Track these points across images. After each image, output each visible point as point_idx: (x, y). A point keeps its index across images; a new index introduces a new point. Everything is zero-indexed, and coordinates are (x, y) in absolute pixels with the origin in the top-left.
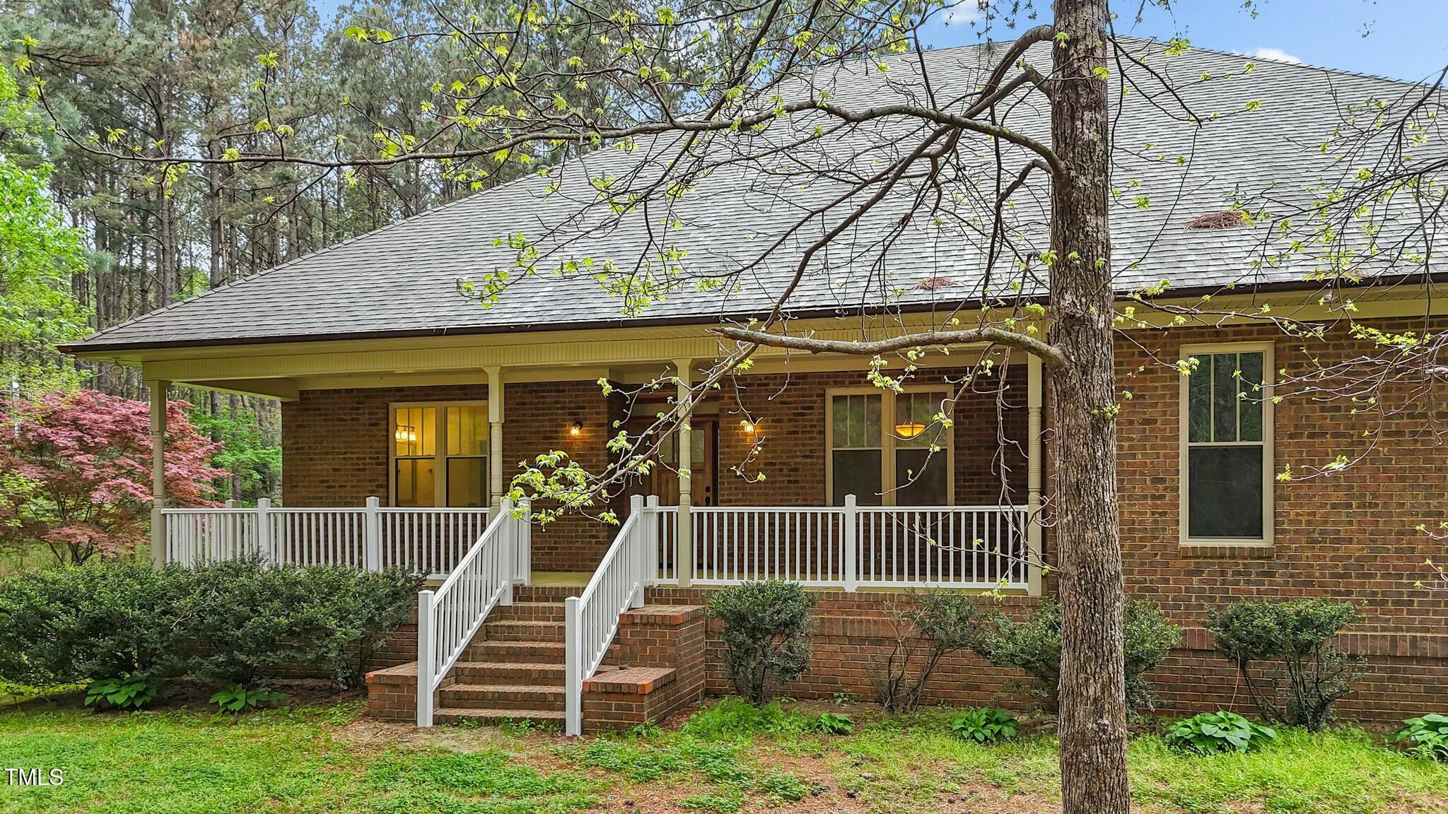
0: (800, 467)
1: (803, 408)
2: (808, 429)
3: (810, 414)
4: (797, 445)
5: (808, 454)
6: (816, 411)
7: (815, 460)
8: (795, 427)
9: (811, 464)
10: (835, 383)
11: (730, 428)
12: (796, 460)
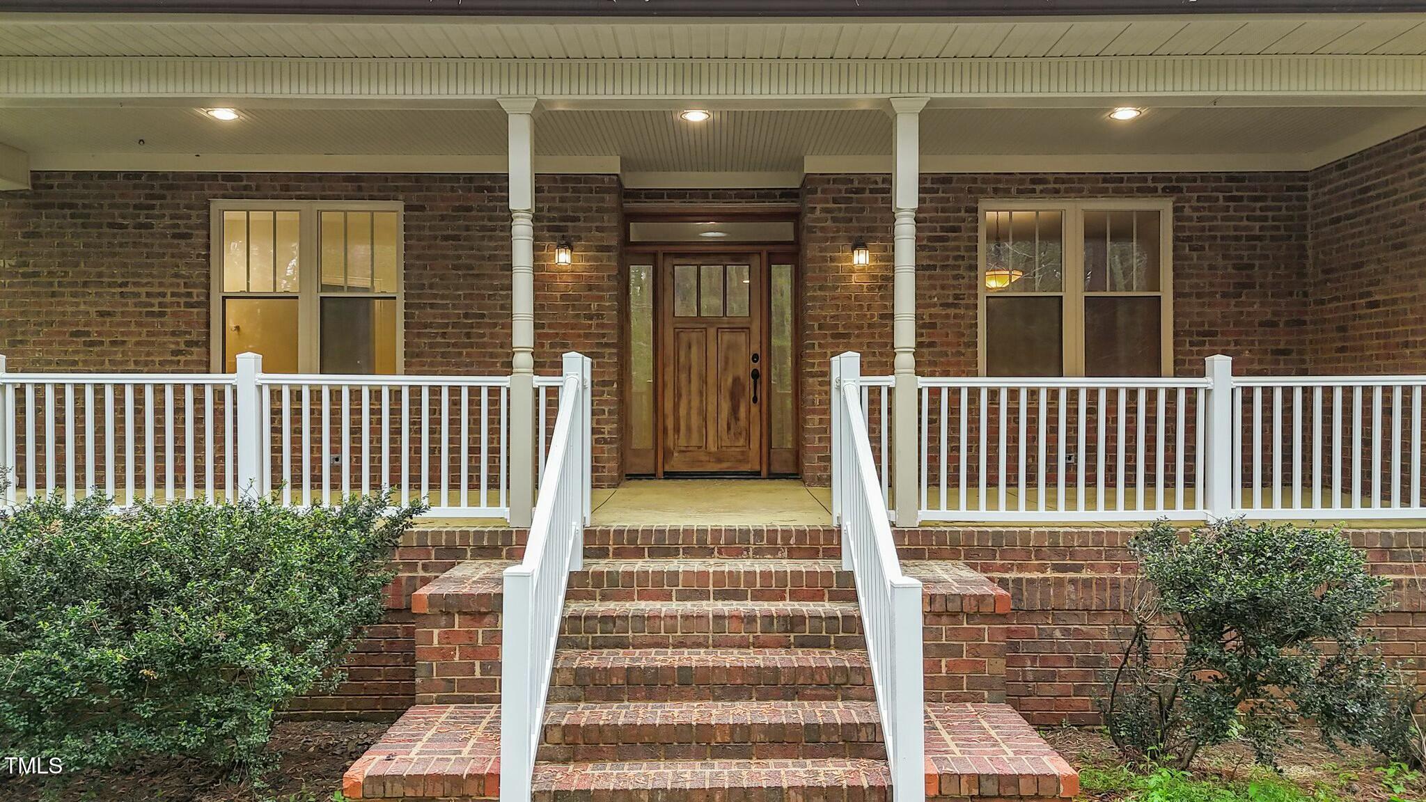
0: (938, 321)
1: (943, 229)
2: (951, 262)
3: (955, 239)
4: (934, 287)
5: (951, 300)
6: (964, 234)
7: (962, 311)
8: (930, 258)
9: (956, 317)
10: (996, 190)
11: (824, 259)
12: (933, 311)
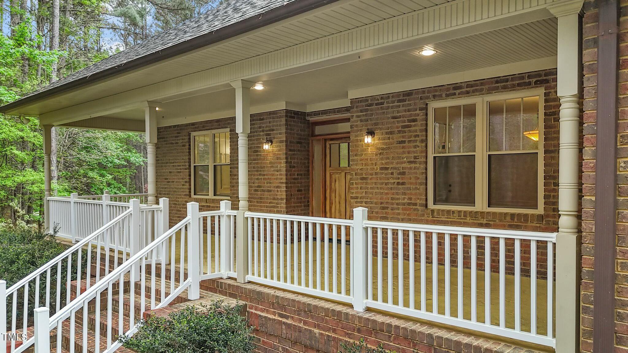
0: (407, 171)
1: (409, 121)
2: (413, 139)
3: (415, 126)
4: (404, 153)
5: (412, 160)
6: (419, 123)
7: (418, 165)
8: (403, 137)
9: (415, 168)
10: (434, 96)
11: (357, 141)
12: (404, 165)
